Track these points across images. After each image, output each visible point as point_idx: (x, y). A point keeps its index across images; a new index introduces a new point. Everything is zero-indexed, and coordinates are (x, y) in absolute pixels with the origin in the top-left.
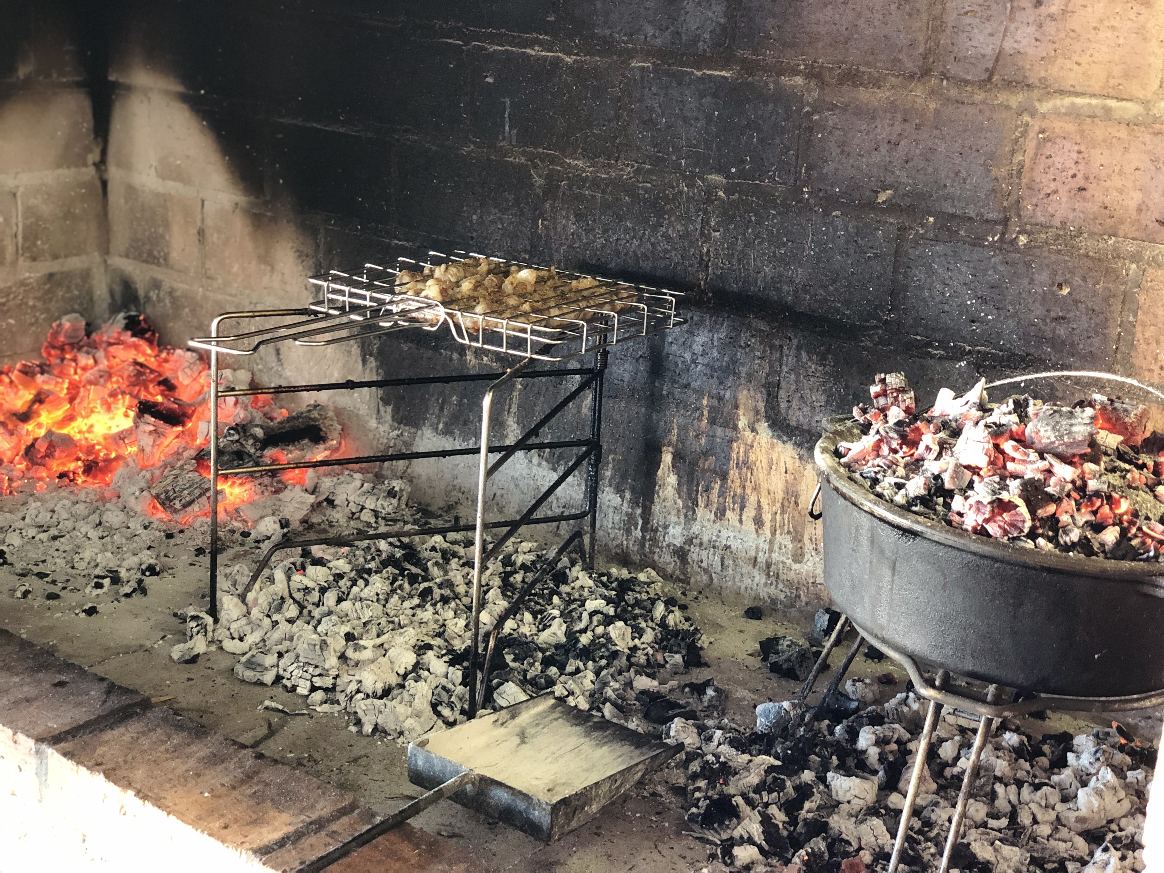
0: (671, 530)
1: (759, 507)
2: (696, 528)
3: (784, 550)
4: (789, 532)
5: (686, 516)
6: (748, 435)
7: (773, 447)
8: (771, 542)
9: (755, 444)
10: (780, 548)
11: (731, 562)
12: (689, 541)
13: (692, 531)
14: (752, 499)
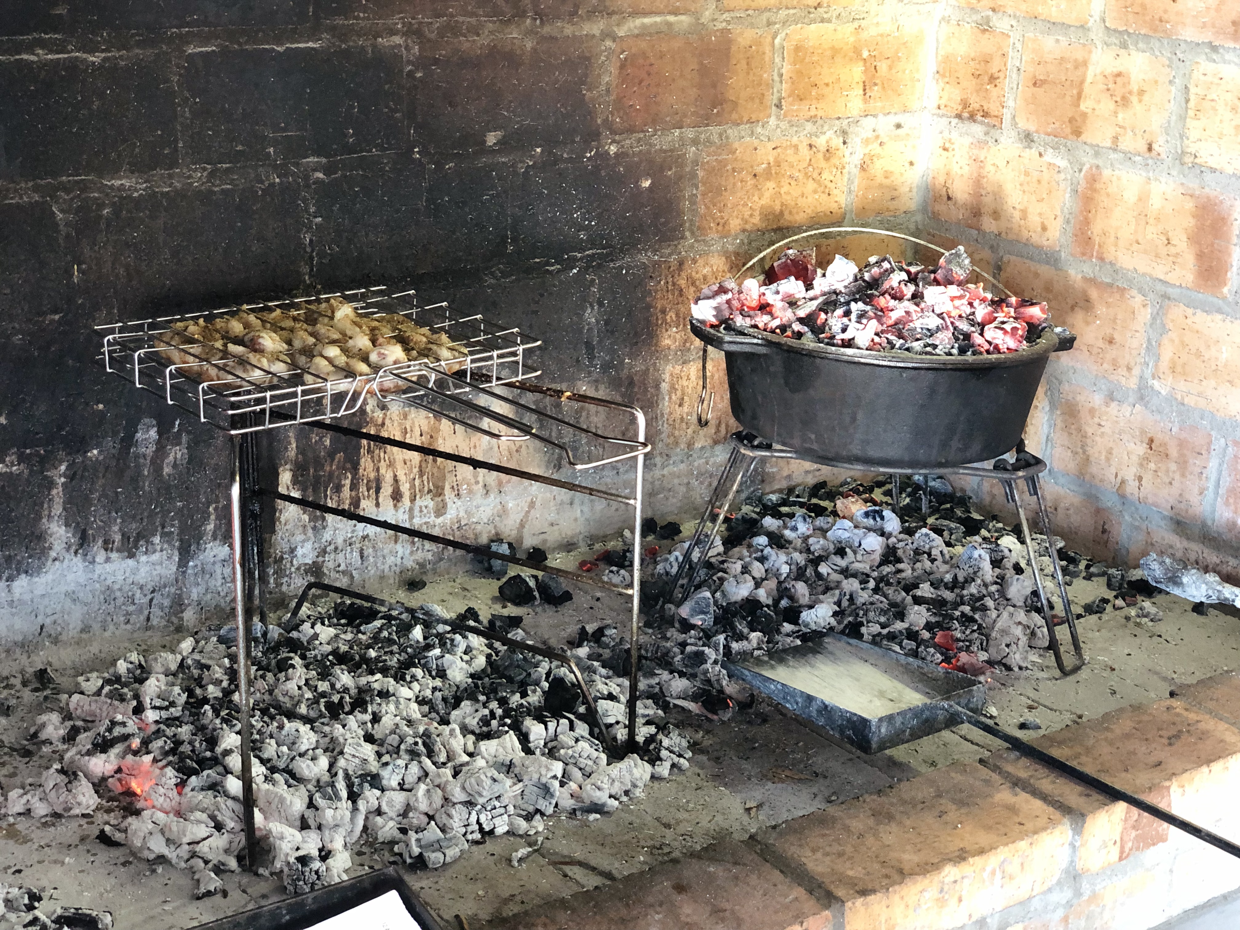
0: (300, 552)
1: (396, 480)
2: (327, 535)
3: (425, 511)
4: (430, 491)
5: (314, 528)
6: (379, 415)
7: (405, 416)
8: (411, 510)
9: (387, 422)
10: (421, 511)
11: (371, 550)
12: (324, 552)
13: (323, 540)
14: (388, 477)
